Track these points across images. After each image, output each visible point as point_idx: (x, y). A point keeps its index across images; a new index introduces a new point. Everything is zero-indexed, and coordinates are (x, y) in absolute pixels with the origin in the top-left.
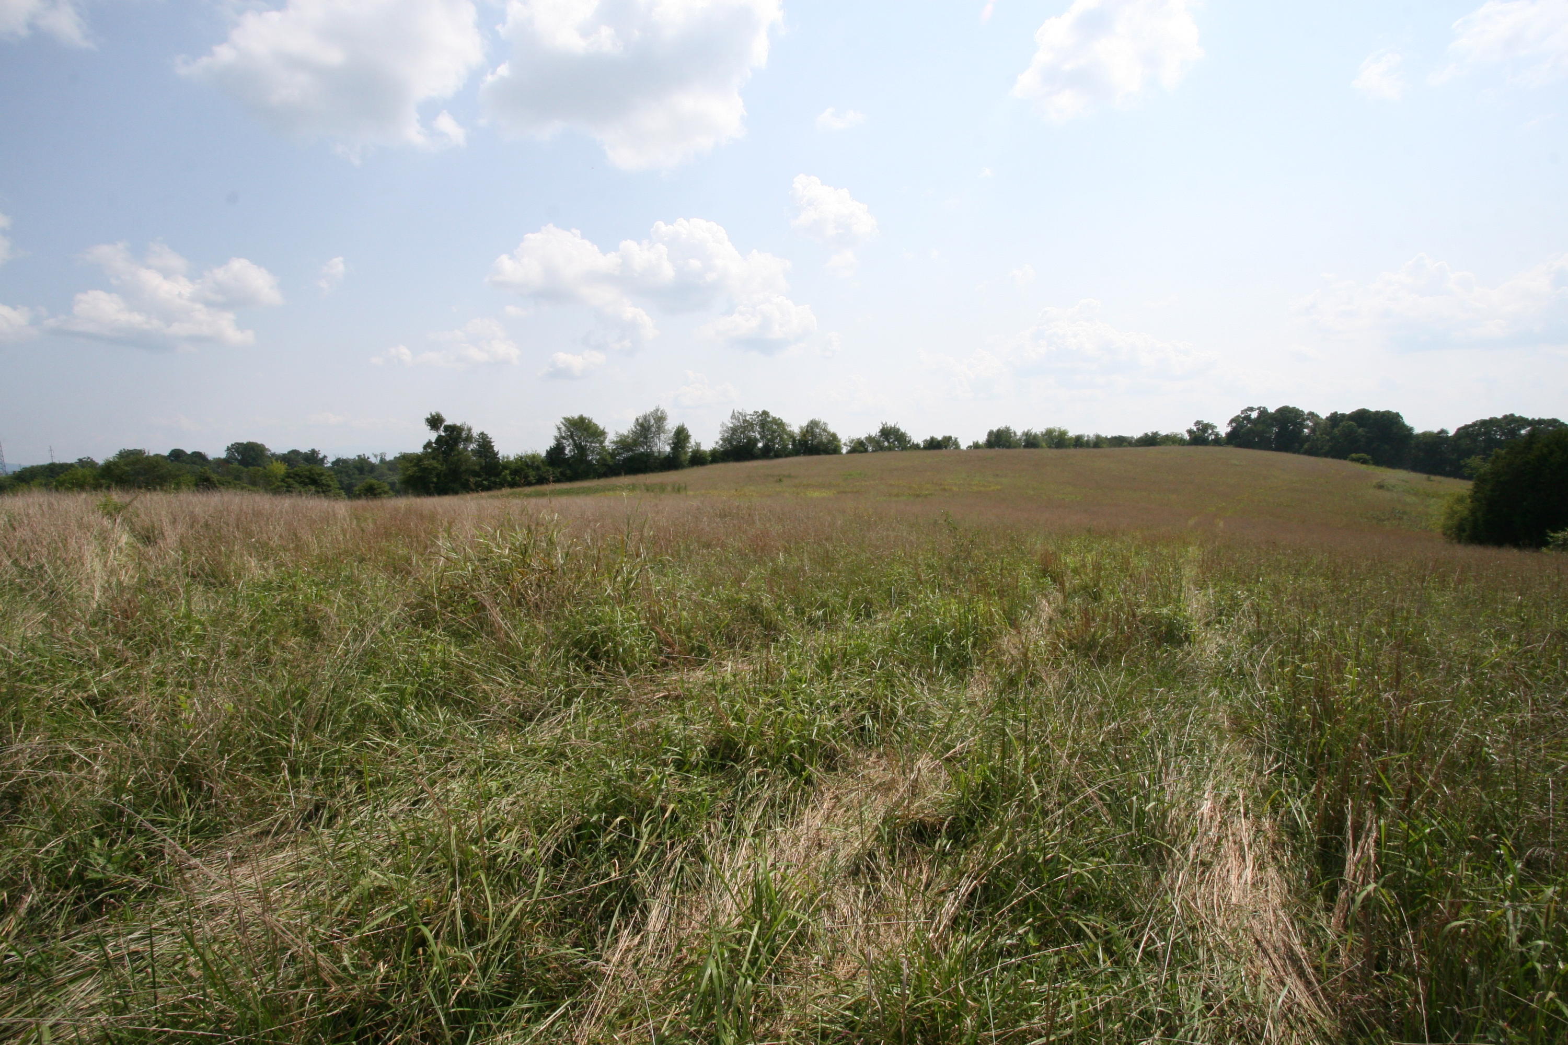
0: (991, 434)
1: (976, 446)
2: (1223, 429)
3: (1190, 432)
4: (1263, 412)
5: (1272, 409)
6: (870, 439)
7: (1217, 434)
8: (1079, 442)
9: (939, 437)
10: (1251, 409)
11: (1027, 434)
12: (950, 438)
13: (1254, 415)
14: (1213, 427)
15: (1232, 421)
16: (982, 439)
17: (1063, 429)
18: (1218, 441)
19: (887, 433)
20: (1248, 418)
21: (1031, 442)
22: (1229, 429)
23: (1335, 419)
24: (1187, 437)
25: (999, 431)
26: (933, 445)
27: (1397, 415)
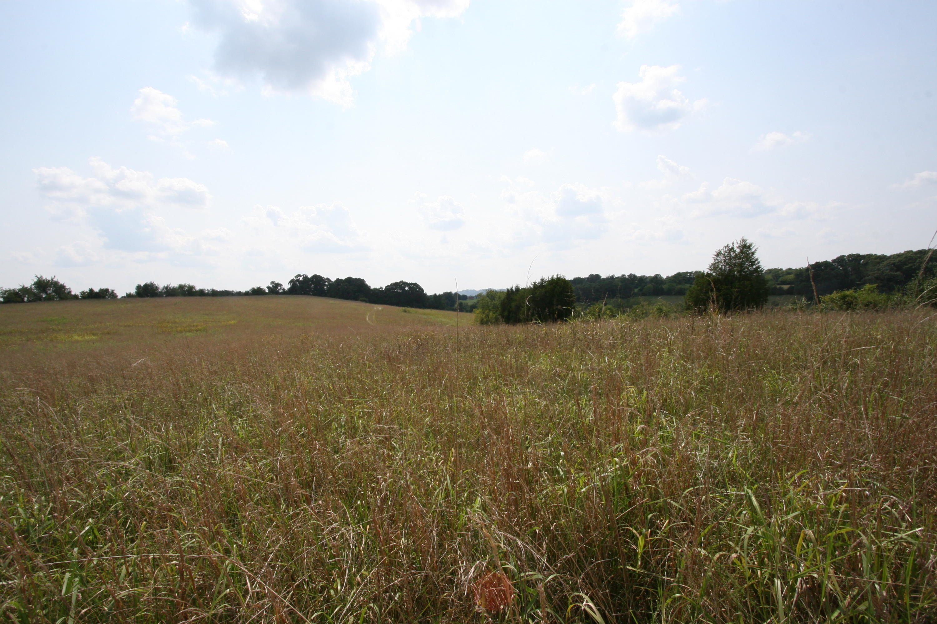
0: (139, 287)
1: (129, 296)
2: (286, 286)
3: (268, 288)
4: (305, 278)
5: (309, 276)
6: (24, 290)
7: (284, 289)
8: (202, 293)
9: (96, 290)
10: (299, 276)
11: (166, 288)
12: (107, 290)
13: (301, 279)
14: (281, 285)
15: (290, 282)
16: (133, 291)
17: (191, 284)
18: (285, 293)
19: (42, 285)
20: (298, 280)
21: (170, 292)
22: (289, 286)
23: (338, 281)
24: (267, 291)
25: (146, 285)
26: (91, 295)
27: (363, 280)
